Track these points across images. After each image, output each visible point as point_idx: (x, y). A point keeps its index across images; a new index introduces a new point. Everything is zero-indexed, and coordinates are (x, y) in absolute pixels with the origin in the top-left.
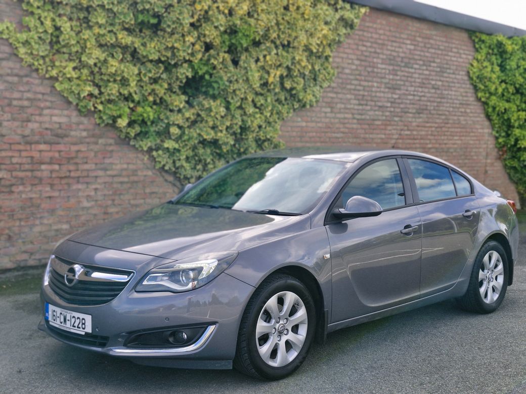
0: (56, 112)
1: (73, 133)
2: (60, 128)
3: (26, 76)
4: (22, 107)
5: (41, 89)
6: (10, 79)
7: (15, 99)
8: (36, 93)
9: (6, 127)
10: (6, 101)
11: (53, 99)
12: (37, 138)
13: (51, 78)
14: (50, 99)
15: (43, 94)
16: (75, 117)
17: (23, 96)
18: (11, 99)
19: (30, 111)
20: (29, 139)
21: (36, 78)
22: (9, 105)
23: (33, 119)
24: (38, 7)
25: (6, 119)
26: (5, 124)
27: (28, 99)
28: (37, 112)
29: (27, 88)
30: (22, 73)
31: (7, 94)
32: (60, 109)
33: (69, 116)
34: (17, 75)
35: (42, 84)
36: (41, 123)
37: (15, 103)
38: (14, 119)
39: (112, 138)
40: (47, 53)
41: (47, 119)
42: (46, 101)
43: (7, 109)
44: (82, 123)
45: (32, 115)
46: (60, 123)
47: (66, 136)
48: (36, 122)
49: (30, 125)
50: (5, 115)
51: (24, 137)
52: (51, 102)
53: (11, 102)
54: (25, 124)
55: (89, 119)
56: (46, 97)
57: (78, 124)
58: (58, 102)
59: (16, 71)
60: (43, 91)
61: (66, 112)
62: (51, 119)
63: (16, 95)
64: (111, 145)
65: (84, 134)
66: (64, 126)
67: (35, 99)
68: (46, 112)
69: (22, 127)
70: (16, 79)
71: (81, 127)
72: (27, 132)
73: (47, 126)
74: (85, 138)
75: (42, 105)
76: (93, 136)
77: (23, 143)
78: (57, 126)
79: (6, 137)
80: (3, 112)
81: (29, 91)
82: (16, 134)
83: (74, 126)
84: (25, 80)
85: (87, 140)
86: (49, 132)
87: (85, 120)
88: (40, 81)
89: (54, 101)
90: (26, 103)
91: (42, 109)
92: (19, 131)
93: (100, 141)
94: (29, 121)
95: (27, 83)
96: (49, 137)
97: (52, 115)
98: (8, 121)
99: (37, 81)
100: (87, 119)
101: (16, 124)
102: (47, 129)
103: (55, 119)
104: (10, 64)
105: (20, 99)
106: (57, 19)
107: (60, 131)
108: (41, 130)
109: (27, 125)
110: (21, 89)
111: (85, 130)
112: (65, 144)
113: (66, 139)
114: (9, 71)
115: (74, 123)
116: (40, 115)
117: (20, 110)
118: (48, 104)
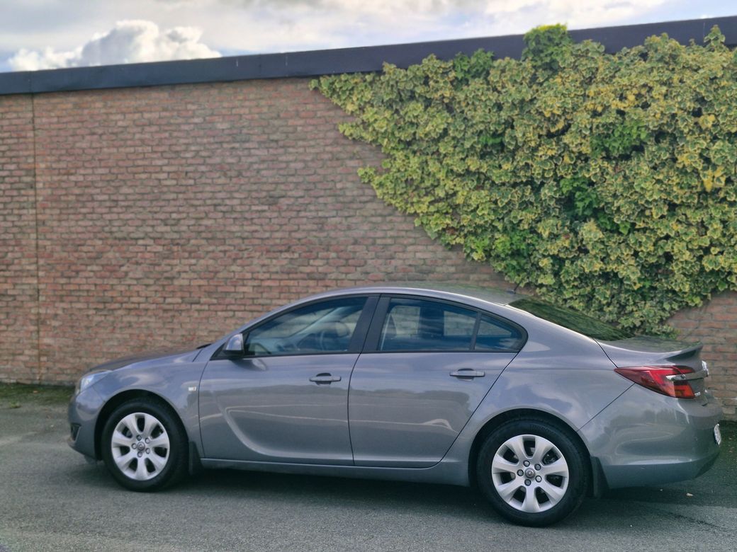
0: (420, 248)
1: (438, 269)
2: (425, 264)
3: (390, 215)
4: (385, 246)
5: (404, 226)
6: (374, 219)
7: (378, 238)
8: (399, 230)
9: (370, 264)
10: (371, 240)
11: (417, 235)
12: (400, 275)
13: (410, 215)
14: (413, 235)
15: (407, 231)
16: (440, 252)
17: (386, 234)
18: (375, 239)
19: (393, 248)
20: (392, 275)
21: (399, 216)
22: (374, 244)
23: (397, 257)
24: (393, 148)
25: (370, 257)
26: (370, 262)
27: (391, 237)
28: (401, 249)
29: (389, 226)
30: (385, 213)
31: (371, 234)
32: (424, 245)
33: (434, 252)
34: (380, 215)
35: (405, 221)
36: (404, 260)
37: (379, 241)
38: (378, 257)
39: (487, 273)
40: (405, 190)
41: (410, 255)
42: (410, 237)
43: (371, 248)
44: (449, 258)
45: (395, 252)
46: (424, 259)
47: (430, 272)
48: (400, 259)
49: (394, 262)
50: (370, 254)
51: (388, 273)
52: (415, 238)
53: (375, 241)
54: (389, 261)
55: (458, 254)
56: (409, 234)
57: (445, 259)
58: (422, 238)
59: (379, 212)
60: (406, 229)
61: (431, 248)
62: (415, 255)
63: (380, 234)
64: (485, 281)
65: (452, 269)
66: (428, 262)
67: (398, 237)
68: (410, 248)
69: (385, 264)
70: (379, 219)
71: (448, 262)
72: (390, 269)
73: (410, 262)
74: (453, 273)
75: (405, 242)
76: (463, 271)
77: (386, 280)
78: (422, 262)
79: (371, 274)
80: (368, 251)
81: (392, 229)
82: (380, 271)
83: (439, 262)
84: (388, 219)
85: (456, 276)
86: (413, 269)
87: (452, 255)
88: (403, 218)
89: (418, 238)
90: (389, 241)
91: (406, 246)
92: (383, 269)
93: (472, 277)
94: (393, 258)
95: (391, 221)
96: (413, 273)
97: (415, 252)
98: (372, 259)
99: (400, 219)
100: (455, 253)
101: (380, 261)
102: (410, 265)
103: (419, 255)
104: (374, 205)
105: (384, 238)
106: (411, 156)
107: (424, 267)
108: (404, 267)
109: (390, 262)
110: (385, 228)
111: (452, 266)
112: (430, 280)
113: (431, 276)
114: (373, 212)
115: (440, 259)
116: (404, 252)
117: (383, 248)
118: (411, 241)
